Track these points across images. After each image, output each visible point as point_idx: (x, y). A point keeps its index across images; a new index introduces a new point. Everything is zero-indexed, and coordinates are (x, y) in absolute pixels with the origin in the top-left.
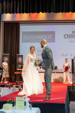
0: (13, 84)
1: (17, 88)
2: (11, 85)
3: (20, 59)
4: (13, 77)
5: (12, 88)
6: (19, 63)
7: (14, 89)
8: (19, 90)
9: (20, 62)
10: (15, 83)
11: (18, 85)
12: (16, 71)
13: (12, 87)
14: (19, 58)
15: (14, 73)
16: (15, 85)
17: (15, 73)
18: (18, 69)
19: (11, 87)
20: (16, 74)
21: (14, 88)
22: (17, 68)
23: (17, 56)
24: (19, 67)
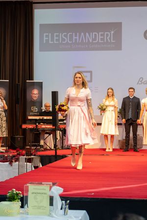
0: (19, 155)
1: (30, 162)
2: (14, 156)
3: (36, 91)
4: (19, 137)
5: (17, 163)
6: (34, 103)
7: (23, 167)
8: (33, 169)
9: (35, 99)
10: (24, 152)
11: (32, 157)
12: (25, 121)
13: (16, 161)
14: (34, 89)
15: (21, 126)
16: (25, 157)
17: (24, 126)
18: (30, 118)
19: (14, 161)
20: (25, 130)
21: (21, 163)
22: (27, 113)
23: (27, 85)
24: (32, 111)
